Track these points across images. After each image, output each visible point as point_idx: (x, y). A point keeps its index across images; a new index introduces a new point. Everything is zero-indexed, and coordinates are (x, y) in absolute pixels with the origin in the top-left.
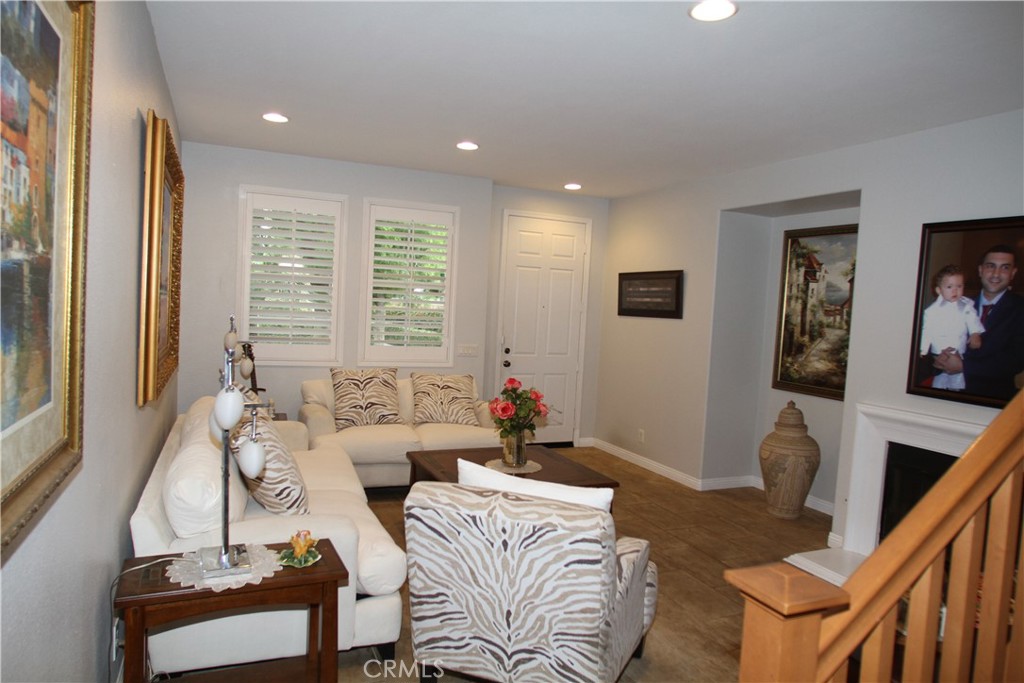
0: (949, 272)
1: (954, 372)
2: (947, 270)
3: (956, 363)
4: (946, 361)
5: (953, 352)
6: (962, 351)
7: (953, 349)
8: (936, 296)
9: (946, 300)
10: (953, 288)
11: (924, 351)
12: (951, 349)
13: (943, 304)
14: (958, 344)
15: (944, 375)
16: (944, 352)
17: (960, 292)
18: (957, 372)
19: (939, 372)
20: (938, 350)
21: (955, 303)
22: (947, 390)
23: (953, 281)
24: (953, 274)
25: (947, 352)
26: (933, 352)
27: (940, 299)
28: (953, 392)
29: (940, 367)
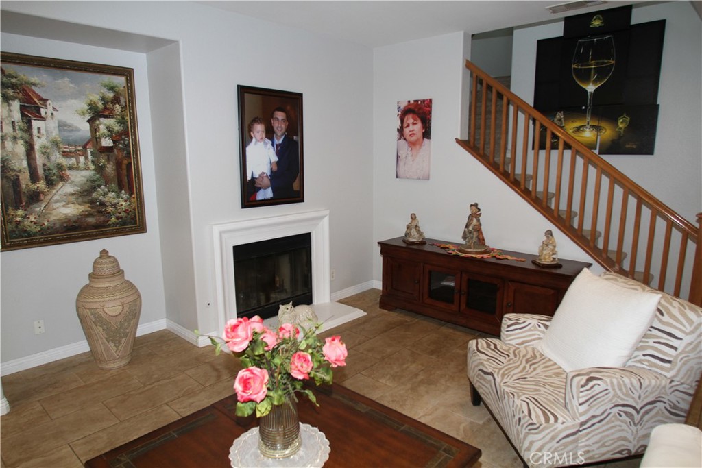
0: (257, 121)
1: (266, 188)
2: (255, 121)
3: (267, 181)
4: (262, 181)
5: (265, 175)
6: (269, 174)
7: (264, 173)
8: (251, 138)
9: (257, 141)
10: (260, 133)
11: (249, 178)
12: (263, 173)
13: (256, 143)
14: (266, 170)
15: (262, 190)
16: (260, 176)
17: (264, 136)
18: (268, 187)
19: (259, 189)
20: (256, 176)
21: (262, 143)
22: (264, 200)
23: (259, 128)
24: (259, 123)
25: (261, 175)
26: (254, 176)
27: (254, 140)
28: (268, 200)
29: (259, 186)
